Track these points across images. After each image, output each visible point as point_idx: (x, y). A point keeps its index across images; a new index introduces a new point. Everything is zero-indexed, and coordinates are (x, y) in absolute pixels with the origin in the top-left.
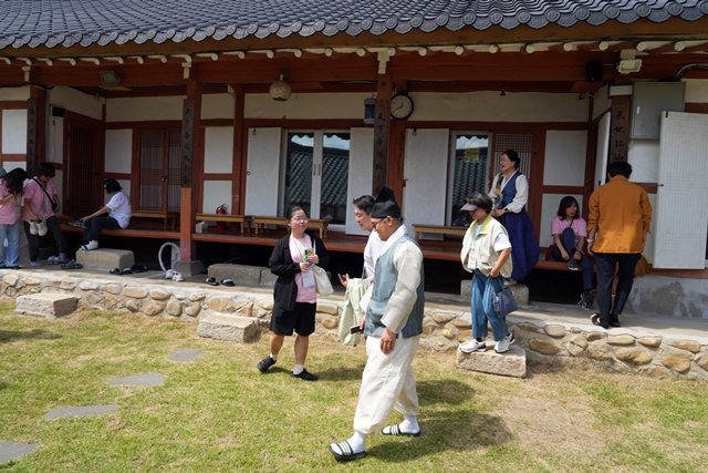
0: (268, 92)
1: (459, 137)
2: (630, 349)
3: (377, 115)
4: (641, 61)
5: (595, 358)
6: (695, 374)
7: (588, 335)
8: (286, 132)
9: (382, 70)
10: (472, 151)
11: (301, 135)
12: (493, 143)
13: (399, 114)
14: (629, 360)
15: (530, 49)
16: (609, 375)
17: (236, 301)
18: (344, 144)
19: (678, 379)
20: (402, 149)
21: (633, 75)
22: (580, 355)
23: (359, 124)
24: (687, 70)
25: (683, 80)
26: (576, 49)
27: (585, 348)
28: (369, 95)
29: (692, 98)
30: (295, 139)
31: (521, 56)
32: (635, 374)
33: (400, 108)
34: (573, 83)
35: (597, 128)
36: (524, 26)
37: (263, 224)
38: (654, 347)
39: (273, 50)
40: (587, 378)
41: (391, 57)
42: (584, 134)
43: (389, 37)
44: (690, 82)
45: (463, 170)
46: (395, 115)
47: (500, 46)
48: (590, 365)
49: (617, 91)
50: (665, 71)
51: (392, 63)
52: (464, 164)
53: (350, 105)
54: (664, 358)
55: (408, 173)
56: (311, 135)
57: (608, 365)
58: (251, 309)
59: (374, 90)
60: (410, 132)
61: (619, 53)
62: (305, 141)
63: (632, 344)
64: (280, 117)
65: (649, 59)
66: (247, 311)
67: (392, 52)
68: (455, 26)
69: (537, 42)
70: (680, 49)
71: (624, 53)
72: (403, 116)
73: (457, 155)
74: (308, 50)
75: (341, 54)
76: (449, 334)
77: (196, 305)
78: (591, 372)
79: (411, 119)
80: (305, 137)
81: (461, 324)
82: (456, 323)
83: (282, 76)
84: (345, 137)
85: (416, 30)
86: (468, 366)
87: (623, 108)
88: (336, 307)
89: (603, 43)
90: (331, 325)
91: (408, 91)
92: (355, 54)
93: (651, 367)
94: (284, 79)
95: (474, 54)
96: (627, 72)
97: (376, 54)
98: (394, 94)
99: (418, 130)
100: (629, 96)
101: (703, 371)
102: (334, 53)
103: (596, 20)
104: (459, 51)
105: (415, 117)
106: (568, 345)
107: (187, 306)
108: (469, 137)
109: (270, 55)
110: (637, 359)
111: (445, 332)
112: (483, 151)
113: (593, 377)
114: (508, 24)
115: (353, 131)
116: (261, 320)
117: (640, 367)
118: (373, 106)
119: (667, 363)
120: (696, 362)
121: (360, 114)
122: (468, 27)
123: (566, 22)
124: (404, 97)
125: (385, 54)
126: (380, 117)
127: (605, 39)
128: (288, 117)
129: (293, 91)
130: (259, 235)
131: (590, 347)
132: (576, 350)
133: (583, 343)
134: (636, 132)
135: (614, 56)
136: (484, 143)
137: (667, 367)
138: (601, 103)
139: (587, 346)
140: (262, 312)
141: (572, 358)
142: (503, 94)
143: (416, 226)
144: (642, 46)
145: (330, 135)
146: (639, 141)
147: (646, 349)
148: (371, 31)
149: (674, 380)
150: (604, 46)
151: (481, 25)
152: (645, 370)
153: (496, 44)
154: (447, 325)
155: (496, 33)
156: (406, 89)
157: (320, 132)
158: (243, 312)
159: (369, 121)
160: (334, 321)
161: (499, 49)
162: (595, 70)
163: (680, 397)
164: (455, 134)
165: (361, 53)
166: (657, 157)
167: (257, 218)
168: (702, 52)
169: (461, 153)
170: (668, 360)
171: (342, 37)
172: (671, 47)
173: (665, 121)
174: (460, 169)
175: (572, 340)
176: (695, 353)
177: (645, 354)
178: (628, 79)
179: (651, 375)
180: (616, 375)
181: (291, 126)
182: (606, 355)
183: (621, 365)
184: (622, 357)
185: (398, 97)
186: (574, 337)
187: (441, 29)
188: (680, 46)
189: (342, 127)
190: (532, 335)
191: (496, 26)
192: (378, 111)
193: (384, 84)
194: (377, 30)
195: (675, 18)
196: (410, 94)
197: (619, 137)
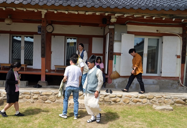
0: (4, 22)
1: (68, 39)
2: (115, 98)
3: (42, 31)
4: (116, 19)
5: (106, 101)
6: (131, 103)
7: (104, 95)
8: (11, 35)
9: (43, 17)
10: (72, 43)
11: (17, 37)
12: (78, 41)
13: (50, 31)
14: (115, 101)
15: (87, 14)
16: (110, 106)
18: (32, 40)
19: (127, 105)
20: (50, 42)
21: (114, 23)
22: (102, 101)
23: (36, 33)
24: (128, 22)
25: (127, 25)
26: (99, 14)
27: (104, 99)
28: (39, 24)
29: (129, 30)
30: (15, 38)
31: (84, 15)
32: (117, 105)
33: (49, 29)
34: (99, 24)
35: (106, 37)
36: (85, 6)
37: (4, 66)
38: (121, 97)
39: (5, 7)
40: (104, 107)
41: (46, 13)
42: (103, 39)
43: (44, 6)
44: (128, 26)
45: (70, 49)
46: (48, 31)
47: (79, 12)
48: (105, 103)
50: (122, 22)
51: (46, 15)
52: (70, 47)
53: (33, 27)
54: (123, 100)
55: (52, 49)
56: (20, 37)
57: (109, 103)
59: (41, 23)
60: (53, 36)
61: (111, 16)
62: (19, 39)
63: (115, 97)
64: (9, 30)
65: (118, 18)
67: (46, 11)
68: (65, 5)
69: (89, 11)
70: (126, 16)
71: (112, 16)
72: (50, 32)
73: (67, 44)
74: (18, 8)
75: (29, 11)
78: (105, 105)
79: (53, 33)
80: (18, 37)
83: (9, 17)
84: (32, 38)
85: (53, 5)
86: (71, 107)
87: (112, 32)
88: (30, 92)
89: (106, 13)
90: (29, 98)
91: (52, 24)
92: (34, 11)
93: (120, 102)
94: (10, 18)
95: (71, 14)
96: (113, 22)
97: (41, 11)
98: (47, 24)
99: (55, 36)
100: (114, 29)
101: (133, 102)
102: (26, 10)
103: (104, 7)
104: (67, 12)
105: (54, 32)
108: (71, 39)
109: (4, 9)
110: (117, 101)
112: (75, 43)
113: (106, 107)
114: (81, 6)
115: (34, 36)
116: (4, 98)
117: (118, 103)
118: (41, 28)
119: (124, 101)
120: (131, 100)
121: (36, 30)
122: (69, 5)
123: (97, 6)
124: (51, 26)
125: (44, 12)
126: (43, 32)
127: (107, 12)
128: (12, 30)
129: (13, 22)
130: (3, 70)
131: (105, 99)
133: (103, 98)
134: (115, 39)
135: (109, 17)
136: (75, 41)
137: (124, 102)
138: (107, 30)
139: (104, 98)
140: (4, 95)
141: (100, 102)
142: (80, 26)
143: (55, 66)
144: (116, 15)
145: (27, 37)
146: (116, 41)
147: (119, 98)
148: (39, 4)
149: (126, 106)
150: (107, 14)
151: (73, 5)
152: (119, 104)
153: (77, 11)
155: (77, 8)
156: (51, 23)
157: (23, 36)
159: (39, 33)
160: (29, 96)
161: (78, 13)
162: (105, 21)
163: (127, 110)
164: (66, 38)
165: (36, 11)
166: (121, 46)
167: (1, 64)
168: (131, 18)
169: (68, 44)
170: (124, 100)
171: (29, 5)
172: (123, 16)
173: (122, 36)
174: (69, 48)
175: (100, 97)
176: (131, 98)
177: (119, 99)
178: (113, 24)
179: (120, 105)
180: (112, 106)
181: (13, 33)
182: (109, 101)
183: (113, 103)
184: (113, 100)
185: (49, 26)
186: (101, 96)
187: (61, 5)
188: (125, 16)
189: (31, 34)
191: (77, 6)
192: (42, 30)
193: (44, 21)
194: (41, 4)
195: (124, 8)
196: (53, 25)
197: (111, 40)
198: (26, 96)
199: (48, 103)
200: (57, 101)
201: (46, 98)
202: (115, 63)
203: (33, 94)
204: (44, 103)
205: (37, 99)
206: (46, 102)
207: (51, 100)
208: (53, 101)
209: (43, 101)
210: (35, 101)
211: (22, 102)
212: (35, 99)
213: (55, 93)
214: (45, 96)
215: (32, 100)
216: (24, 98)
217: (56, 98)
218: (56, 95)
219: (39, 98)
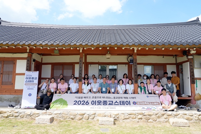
4: (195, 51)
7: (198, 115)
9: (135, 52)
17: (106, 113)
21: (194, 54)
22: (197, 120)
27: (198, 118)
48: (200, 122)
49: (190, 57)
58: (111, 115)
61: (190, 50)
64: (97, 62)
66: (110, 116)
76: (166, 117)
77: (93, 116)
81: (168, 115)
82: (167, 114)
86: (175, 125)
87: (191, 61)
88: (135, 113)
90: (134, 118)
94: (109, 53)
100: (193, 58)
106: (194, 117)
107: (91, 116)
111: (164, 117)
116: (114, 118)
118: (132, 60)
126: (135, 63)
132: (196, 119)
146: (196, 68)
150: (187, 49)
154: (164, 115)
157: (108, 65)
158: (108, 116)
160: (135, 117)
178: (192, 55)
181: (101, 64)
186: (195, 115)
189: (115, 64)
190: (186, 116)
193: (135, 55)
197: (192, 67)
198: (132, 116)
199: (150, 122)
200: (158, 120)
201: (149, 117)
202: (197, 87)
203: (138, 115)
204: (148, 122)
205: (141, 119)
206: (149, 121)
207: (153, 119)
208: (155, 120)
209: (147, 121)
210: (139, 120)
211: (129, 122)
212: (139, 119)
213: (156, 113)
214: (148, 116)
215: (137, 120)
216: (130, 118)
217: (157, 118)
218: (157, 115)
219: (142, 118)
